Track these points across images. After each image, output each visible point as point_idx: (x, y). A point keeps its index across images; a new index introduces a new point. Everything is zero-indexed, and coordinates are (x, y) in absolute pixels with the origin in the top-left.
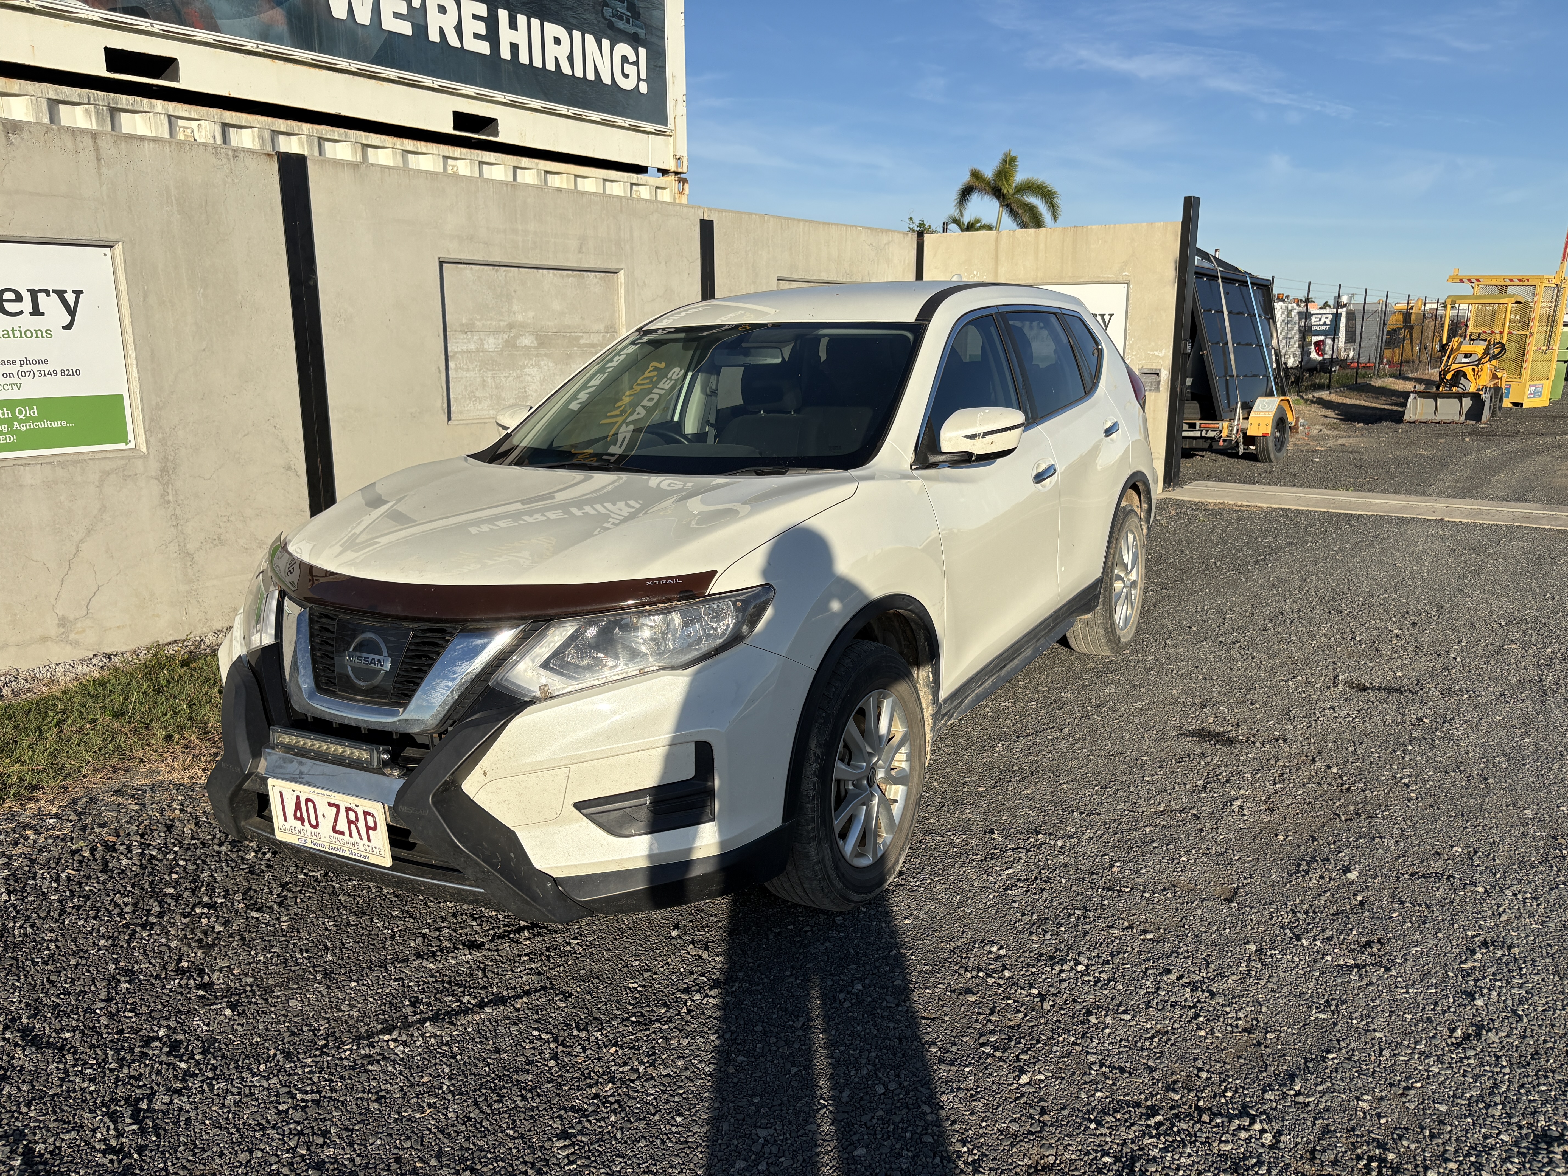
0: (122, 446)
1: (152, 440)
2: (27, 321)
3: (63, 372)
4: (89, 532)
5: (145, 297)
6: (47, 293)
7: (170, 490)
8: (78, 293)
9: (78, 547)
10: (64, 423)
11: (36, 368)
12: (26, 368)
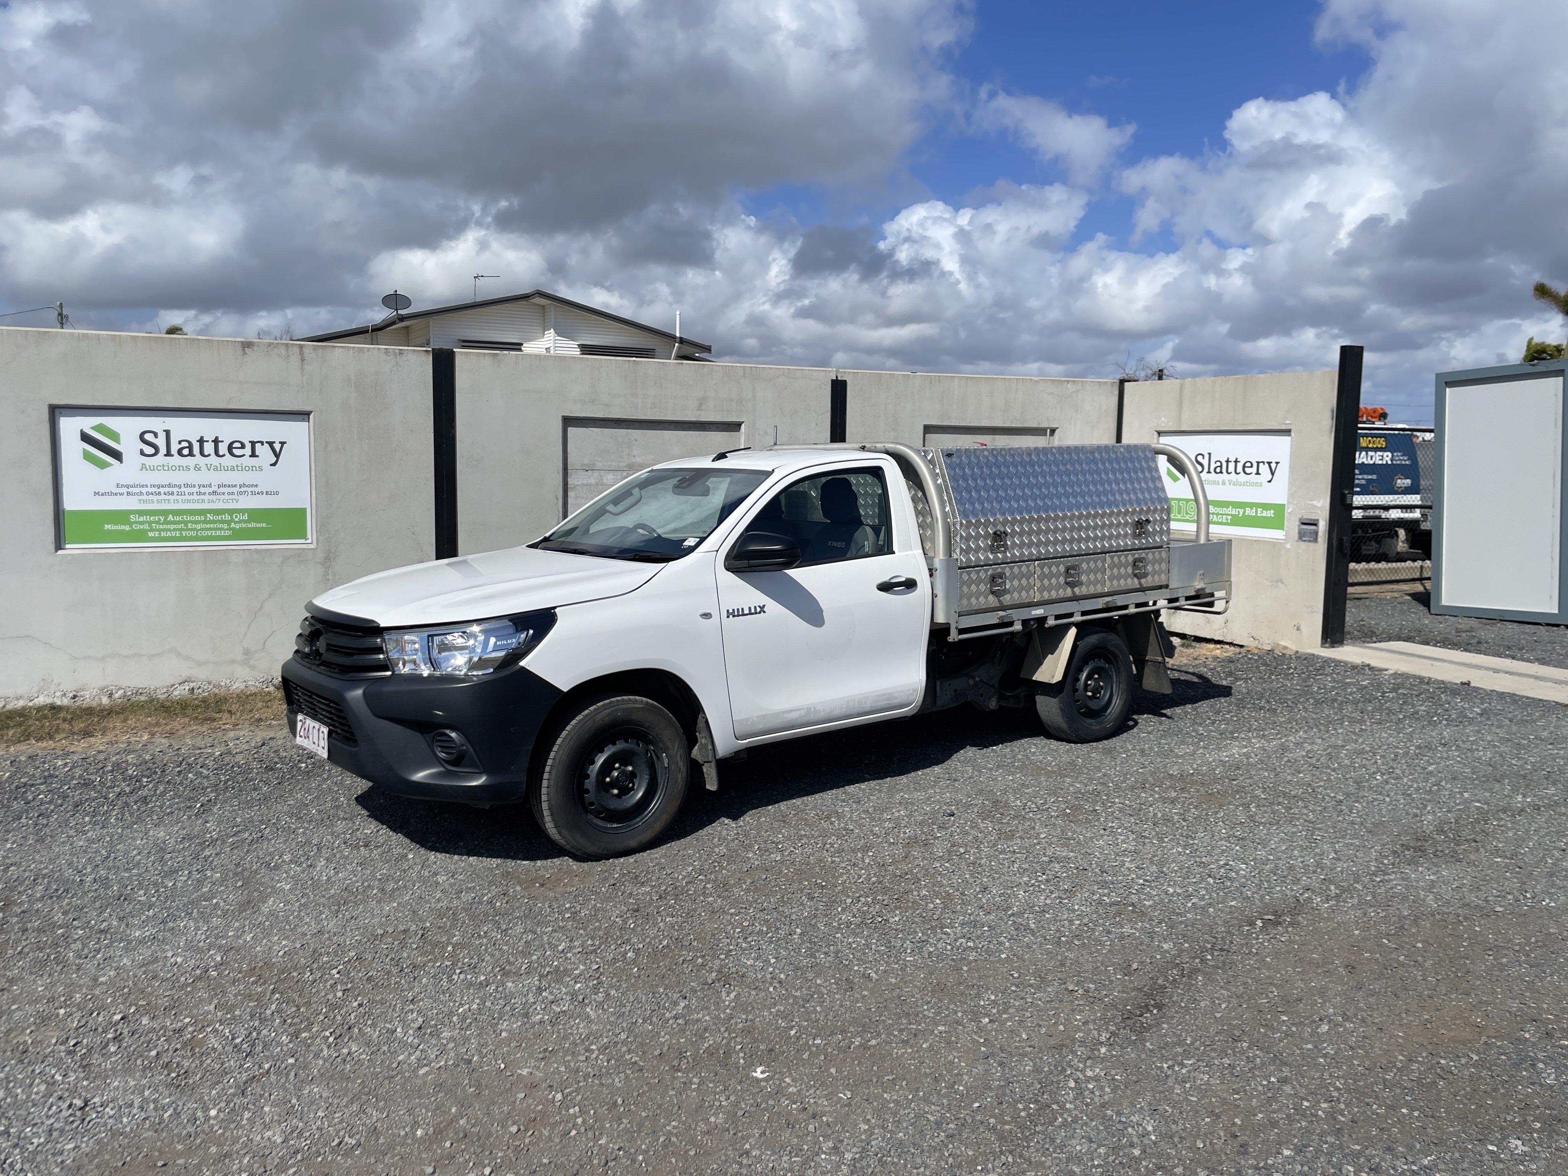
0: (303, 541)
1: (320, 538)
2: (247, 461)
3: (267, 493)
4: (271, 595)
6: (262, 443)
7: (330, 572)
8: (283, 443)
9: (262, 604)
10: (264, 525)
11: (249, 489)
12: (243, 489)
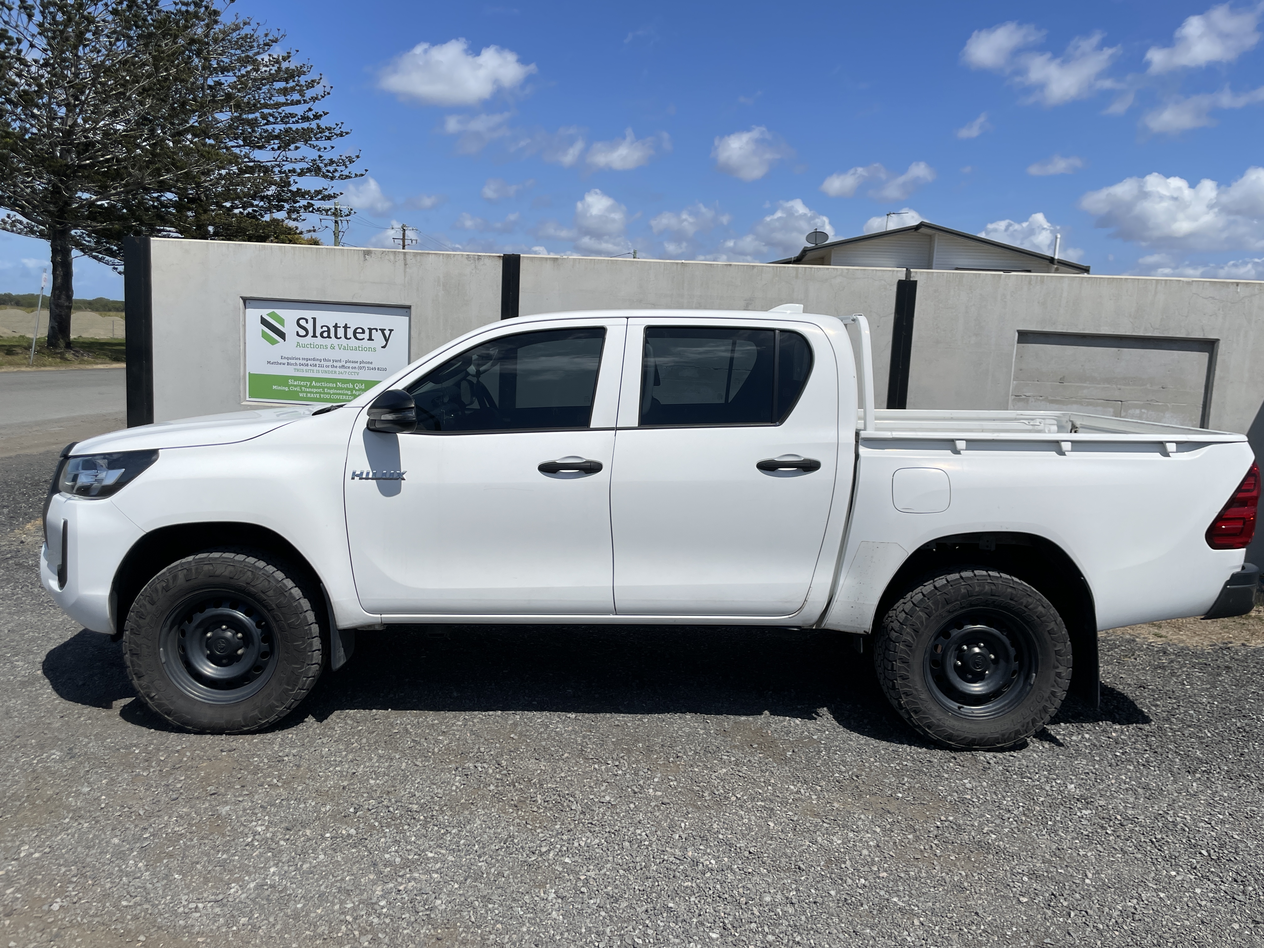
2: (366, 343)
3: (378, 369)
5: (420, 334)
6: (376, 330)
8: (391, 331)
11: (366, 365)
12: (362, 365)
